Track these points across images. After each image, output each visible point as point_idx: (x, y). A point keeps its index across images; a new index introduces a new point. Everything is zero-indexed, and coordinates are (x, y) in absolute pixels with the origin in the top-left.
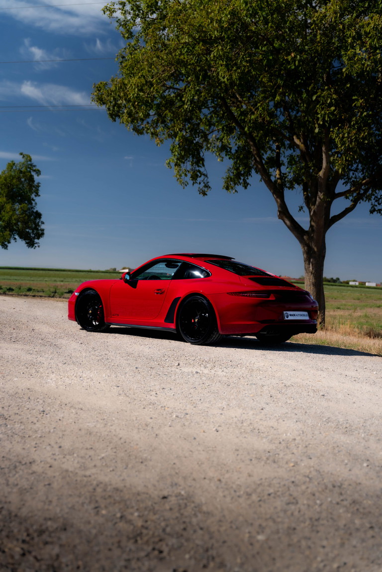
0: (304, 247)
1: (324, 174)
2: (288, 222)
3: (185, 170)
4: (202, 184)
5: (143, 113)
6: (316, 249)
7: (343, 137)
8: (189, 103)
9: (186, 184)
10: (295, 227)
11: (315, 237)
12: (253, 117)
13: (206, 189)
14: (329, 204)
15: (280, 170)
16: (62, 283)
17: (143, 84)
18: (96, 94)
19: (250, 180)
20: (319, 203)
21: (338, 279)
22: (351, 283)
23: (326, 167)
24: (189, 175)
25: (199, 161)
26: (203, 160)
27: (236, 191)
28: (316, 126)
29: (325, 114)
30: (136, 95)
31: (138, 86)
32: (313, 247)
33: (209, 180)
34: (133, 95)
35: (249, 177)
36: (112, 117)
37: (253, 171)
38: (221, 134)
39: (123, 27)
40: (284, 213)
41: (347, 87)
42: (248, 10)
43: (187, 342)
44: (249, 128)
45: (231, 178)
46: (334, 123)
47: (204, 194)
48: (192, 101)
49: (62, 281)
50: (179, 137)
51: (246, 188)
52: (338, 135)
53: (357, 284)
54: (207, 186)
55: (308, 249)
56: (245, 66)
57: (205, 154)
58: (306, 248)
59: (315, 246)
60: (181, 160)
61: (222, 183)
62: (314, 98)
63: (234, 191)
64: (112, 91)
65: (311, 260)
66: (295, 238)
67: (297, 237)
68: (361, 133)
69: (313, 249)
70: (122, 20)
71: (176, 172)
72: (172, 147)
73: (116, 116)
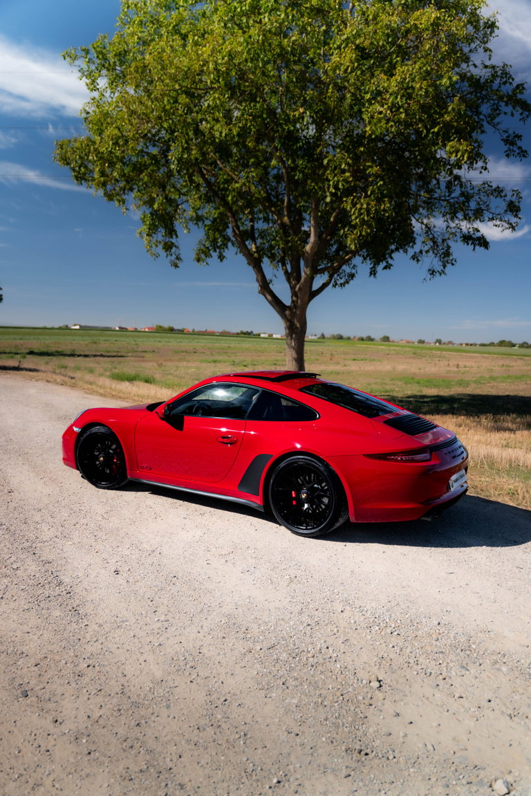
0: (286, 323)
1: (312, 248)
2: (269, 297)
3: (157, 241)
4: (174, 257)
5: (118, 173)
6: (298, 325)
7: (361, 209)
8: (176, 162)
9: (157, 256)
10: (276, 302)
11: (298, 313)
12: (237, 185)
13: (178, 262)
14: (312, 279)
15: (255, 244)
16: (22, 342)
17: (119, 137)
18: (58, 152)
19: (226, 253)
20: (305, 279)
21: (252, 332)
22: (262, 336)
23: (315, 241)
24: (160, 246)
25: (171, 232)
26: (175, 231)
27: (207, 263)
28: (328, 194)
29: (338, 181)
30: (110, 149)
31: (112, 139)
32: (296, 322)
33: (181, 252)
34: (107, 149)
35: (226, 250)
36: (77, 180)
37: (230, 244)
38: (198, 203)
39: (86, 77)
40: (265, 287)
41: (361, 151)
42: (248, 52)
43: (280, 525)
44: (233, 197)
45: (202, 250)
46: (348, 192)
47: (176, 266)
48: (180, 160)
49: (21, 339)
50: (158, 204)
51: (221, 260)
52: (354, 205)
53: (267, 336)
54: (178, 258)
55: (290, 324)
56: (247, 120)
57: (178, 225)
58: (288, 324)
59: (298, 322)
60: (153, 229)
61: (194, 256)
62: (325, 162)
63: (205, 263)
64: (77, 149)
65: (294, 336)
66: (276, 313)
67: (278, 313)
68: (381, 205)
69: (296, 325)
70: (85, 69)
71: (146, 242)
72: (143, 217)
73: (81, 179)
